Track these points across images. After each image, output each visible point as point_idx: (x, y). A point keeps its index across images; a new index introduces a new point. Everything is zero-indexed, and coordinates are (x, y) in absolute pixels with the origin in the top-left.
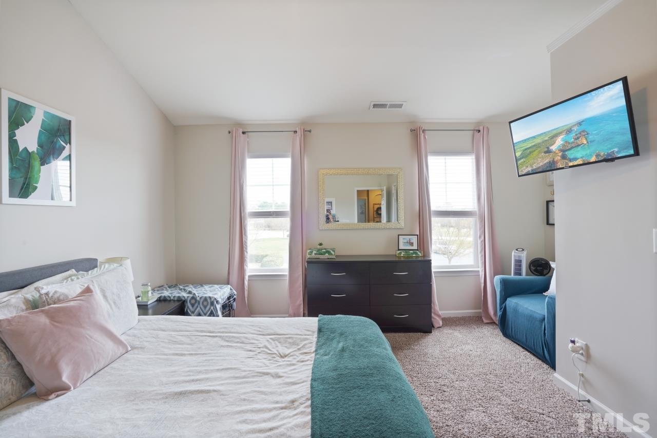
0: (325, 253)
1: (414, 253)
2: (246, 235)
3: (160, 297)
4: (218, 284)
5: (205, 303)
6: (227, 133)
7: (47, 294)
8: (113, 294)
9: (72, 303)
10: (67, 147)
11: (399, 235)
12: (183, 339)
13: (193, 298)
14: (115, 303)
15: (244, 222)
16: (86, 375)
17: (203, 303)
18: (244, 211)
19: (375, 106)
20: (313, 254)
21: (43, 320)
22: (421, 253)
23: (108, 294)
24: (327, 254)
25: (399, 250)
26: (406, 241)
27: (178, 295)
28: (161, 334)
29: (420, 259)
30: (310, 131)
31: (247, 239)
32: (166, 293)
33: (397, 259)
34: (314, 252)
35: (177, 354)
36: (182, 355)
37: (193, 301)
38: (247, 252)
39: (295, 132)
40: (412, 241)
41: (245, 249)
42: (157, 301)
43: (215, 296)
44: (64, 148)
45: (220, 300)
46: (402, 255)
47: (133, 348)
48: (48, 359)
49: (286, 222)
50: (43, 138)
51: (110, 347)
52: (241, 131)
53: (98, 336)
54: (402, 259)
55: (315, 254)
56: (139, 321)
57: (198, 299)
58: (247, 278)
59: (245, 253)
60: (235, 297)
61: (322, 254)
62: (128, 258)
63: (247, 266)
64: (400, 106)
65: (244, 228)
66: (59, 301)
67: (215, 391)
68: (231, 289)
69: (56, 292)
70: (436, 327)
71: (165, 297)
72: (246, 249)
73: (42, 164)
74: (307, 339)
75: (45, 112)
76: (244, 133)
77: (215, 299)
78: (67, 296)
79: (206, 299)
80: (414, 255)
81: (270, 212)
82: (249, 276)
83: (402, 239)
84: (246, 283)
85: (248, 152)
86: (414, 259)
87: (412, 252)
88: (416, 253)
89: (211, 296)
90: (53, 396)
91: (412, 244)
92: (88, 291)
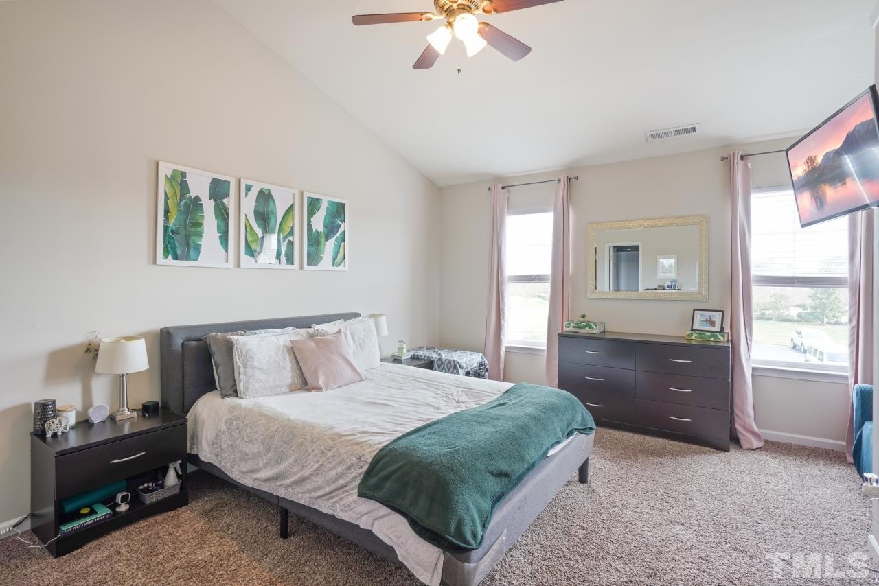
0: (584, 327)
1: (712, 336)
2: (503, 302)
3: (414, 355)
4: (470, 351)
5: (449, 366)
6: (487, 189)
7: (318, 330)
8: (359, 338)
9: (328, 338)
10: (343, 225)
11: (694, 310)
12: (399, 379)
13: (440, 359)
14: (360, 345)
15: (502, 287)
16: (333, 386)
17: (447, 366)
18: (502, 275)
19: (653, 136)
20: (571, 328)
21: (312, 344)
22: (724, 338)
23: (356, 338)
24: (587, 329)
25: (692, 330)
26: (704, 319)
27: (428, 355)
28: (388, 374)
29: (722, 344)
30: (577, 178)
31: (504, 306)
32: (420, 353)
33: (685, 342)
34: (572, 324)
35: (389, 387)
36: (393, 388)
37: (440, 362)
38: (504, 320)
39: (559, 181)
40: (713, 319)
41: (502, 317)
42: (411, 358)
43: (459, 361)
44: (341, 225)
45: (464, 365)
46: (693, 338)
47: (366, 379)
48: (313, 368)
49: (546, 287)
50: (327, 221)
51: (348, 373)
52: (501, 186)
53: (341, 362)
54: (694, 342)
55: (574, 327)
56: (381, 365)
57: (444, 360)
58: (503, 349)
59: (502, 321)
60: (487, 367)
61: (581, 328)
62: (383, 315)
63: (504, 336)
64: (694, 130)
65: (502, 294)
66: (324, 335)
67: (391, 406)
68: (482, 358)
69: (322, 330)
70: (744, 448)
71: (418, 356)
72: (504, 317)
73: (326, 240)
74: (490, 396)
75: (329, 202)
76: (503, 188)
77: (458, 363)
78: (327, 333)
79: (450, 362)
80: (712, 339)
81: (532, 276)
82: (507, 348)
83: (699, 315)
84: (502, 354)
85: (508, 208)
86: (712, 344)
87: (709, 334)
88: (715, 337)
89: (455, 359)
90: (314, 391)
91: (713, 324)
92: (340, 331)
